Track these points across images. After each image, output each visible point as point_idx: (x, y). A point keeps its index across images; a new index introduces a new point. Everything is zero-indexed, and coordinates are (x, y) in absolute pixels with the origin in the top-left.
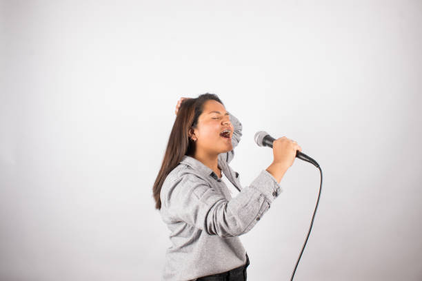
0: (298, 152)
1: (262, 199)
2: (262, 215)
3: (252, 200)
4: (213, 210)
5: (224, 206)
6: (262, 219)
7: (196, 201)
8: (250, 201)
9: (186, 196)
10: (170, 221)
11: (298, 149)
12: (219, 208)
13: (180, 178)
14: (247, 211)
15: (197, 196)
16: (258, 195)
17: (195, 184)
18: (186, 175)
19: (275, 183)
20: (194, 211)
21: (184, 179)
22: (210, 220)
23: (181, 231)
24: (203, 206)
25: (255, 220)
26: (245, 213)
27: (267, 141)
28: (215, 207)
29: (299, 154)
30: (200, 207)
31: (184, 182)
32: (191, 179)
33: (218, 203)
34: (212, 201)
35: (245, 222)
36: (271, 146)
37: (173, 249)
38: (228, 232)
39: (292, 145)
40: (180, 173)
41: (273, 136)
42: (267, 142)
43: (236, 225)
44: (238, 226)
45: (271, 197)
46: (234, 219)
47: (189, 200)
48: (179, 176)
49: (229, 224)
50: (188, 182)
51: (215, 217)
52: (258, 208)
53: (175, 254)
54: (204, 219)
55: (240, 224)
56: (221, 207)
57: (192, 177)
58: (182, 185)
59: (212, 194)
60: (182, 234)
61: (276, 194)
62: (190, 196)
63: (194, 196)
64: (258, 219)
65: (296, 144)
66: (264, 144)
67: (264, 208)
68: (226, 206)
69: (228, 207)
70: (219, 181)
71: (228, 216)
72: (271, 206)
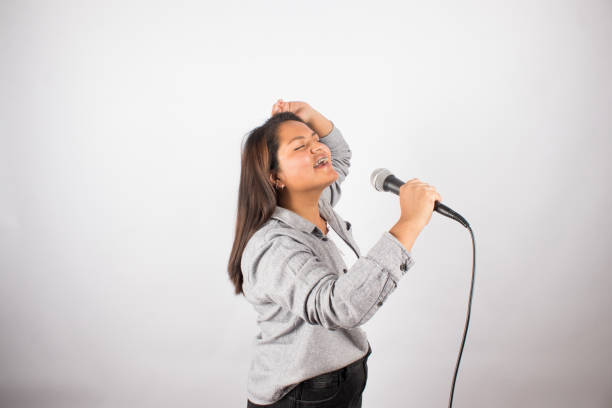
0: (436, 203)
1: (385, 275)
2: (385, 298)
3: (371, 278)
4: (314, 292)
5: (330, 287)
6: (384, 304)
7: (291, 279)
8: (367, 279)
9: (278, 269)
10: (258, 302)
11: (438, 198)
12: (323, 289)
13: (269, 243)
14: (363, 294)
15: (293, 271)
16: (380, 271)
17: (291, 252)
18: (277, 238)
19: (403, 251)
20: (289, 293)
21: (275, 243)
22: (311, 307)
23: (275, 315)
24: (301, 286)
25: (376, 307)
26: (359, 297)
27: (391, 183)
28: (317, 288)
29: (438, 207)
30: (298, 286)
31: (275, 249)
32: (285, 244)
33: (322, 281)
34: (313, 278)
35: (360, 310)
36: (397, 193)
37: (264, 340)
38: (337, 323)
39: (428, 194)
40: (268, 236)
41: (398, 176)
42: (390, 185)
43: (347, 314)
44: (351, 316)
45: (397, 272)
46: (344, 307)
47: (282, 276)
48: (267, 239)
49: (338, 312)
50: (281, 248)
51: (317, 302)
52: (380, 289)
53: (266, 347)
54: (303, 305)
55: (353, 313)
56: (326, 288)
57: (286, 242)
58: (273, 254)
59: (314, 267)
60: (276, 318)
61: (404, 268)
62: (283, 269)
63: (288, 270)
64: (380, 304)
65: (433, 192)
66: (386, 188)
67: (388, 289)
68: (334, 286)
69: (336, 288)
70: (325, 240)
71: (337, 302)
72: (399, 284)
